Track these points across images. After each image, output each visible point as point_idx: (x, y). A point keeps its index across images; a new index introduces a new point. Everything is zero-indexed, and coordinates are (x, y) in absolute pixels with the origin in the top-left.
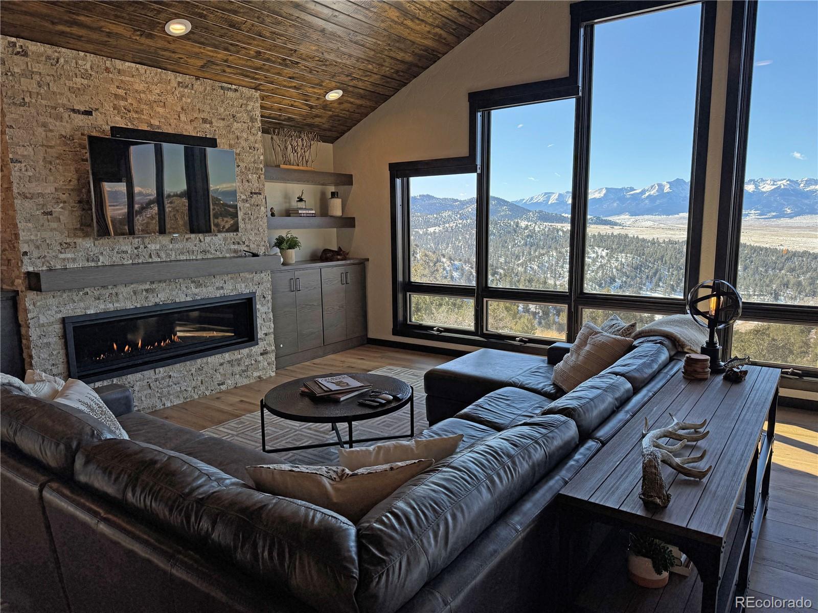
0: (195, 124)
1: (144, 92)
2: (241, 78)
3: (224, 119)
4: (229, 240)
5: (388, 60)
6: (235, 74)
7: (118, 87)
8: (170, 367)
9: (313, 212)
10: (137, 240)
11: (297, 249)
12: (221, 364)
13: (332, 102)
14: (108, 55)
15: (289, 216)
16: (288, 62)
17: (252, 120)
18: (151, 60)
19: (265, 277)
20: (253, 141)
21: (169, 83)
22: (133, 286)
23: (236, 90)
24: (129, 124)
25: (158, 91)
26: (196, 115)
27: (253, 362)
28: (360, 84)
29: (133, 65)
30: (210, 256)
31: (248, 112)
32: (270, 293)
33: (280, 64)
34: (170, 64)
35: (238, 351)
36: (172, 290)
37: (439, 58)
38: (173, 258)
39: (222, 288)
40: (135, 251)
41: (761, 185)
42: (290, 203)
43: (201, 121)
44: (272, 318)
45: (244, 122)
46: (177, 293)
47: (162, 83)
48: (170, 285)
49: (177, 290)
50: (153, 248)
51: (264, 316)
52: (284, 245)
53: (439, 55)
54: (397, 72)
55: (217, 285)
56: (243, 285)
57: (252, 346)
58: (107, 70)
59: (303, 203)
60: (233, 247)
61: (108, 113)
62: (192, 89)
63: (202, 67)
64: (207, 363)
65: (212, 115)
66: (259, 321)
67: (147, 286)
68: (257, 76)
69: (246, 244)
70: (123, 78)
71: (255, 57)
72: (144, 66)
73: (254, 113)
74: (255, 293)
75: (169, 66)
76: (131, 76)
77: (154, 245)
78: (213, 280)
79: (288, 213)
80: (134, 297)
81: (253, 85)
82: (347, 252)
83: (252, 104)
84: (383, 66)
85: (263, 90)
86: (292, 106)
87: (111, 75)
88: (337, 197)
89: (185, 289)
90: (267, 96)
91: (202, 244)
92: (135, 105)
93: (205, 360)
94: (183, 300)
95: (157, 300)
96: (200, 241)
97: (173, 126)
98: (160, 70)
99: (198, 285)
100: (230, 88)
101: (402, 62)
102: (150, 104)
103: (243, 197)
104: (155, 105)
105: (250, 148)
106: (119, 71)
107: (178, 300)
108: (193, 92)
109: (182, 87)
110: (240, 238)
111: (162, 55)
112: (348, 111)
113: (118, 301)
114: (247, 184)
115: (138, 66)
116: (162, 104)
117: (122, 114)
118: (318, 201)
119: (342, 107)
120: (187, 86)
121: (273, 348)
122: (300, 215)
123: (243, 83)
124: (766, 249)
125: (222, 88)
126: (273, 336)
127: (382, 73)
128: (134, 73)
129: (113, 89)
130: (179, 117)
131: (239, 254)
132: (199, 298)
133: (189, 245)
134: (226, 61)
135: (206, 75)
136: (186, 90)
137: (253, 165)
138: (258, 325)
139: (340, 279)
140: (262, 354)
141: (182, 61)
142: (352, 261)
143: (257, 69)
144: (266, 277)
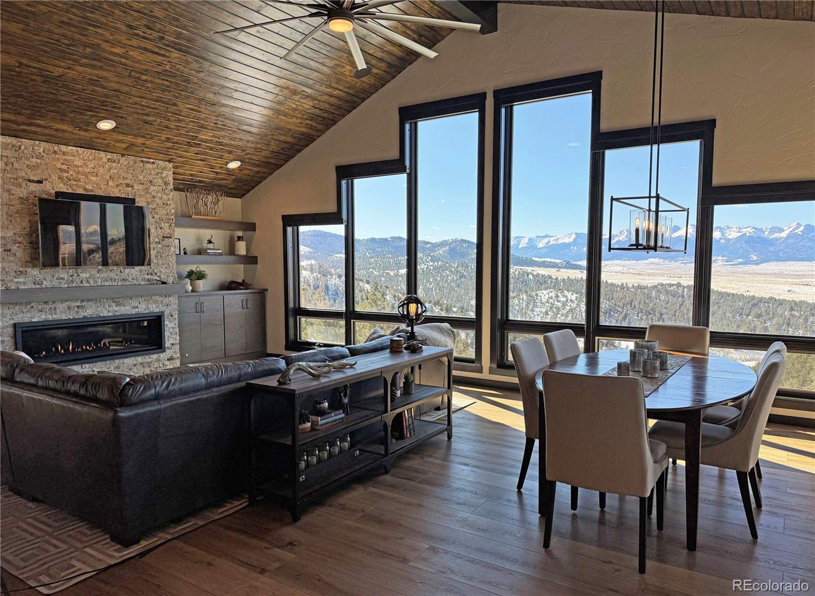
0: (120, 188)
1: (82, 166)
2: (156, 154)
3: (143, 184)
4: (144, 271)
5: (272, 141)
6: (151, 152)
7: (62, 164)
8: (94, 364)
9: (221, 251)
10: (72, 270)
11: (204, 280)
12: (135, 365)
13: (233, 170)
14: (56, 142)
15: (201, 254)
16: (192, 144)
17: (166, 184)
18: (87, 144)
19: (172, 301)
20: (166, 199)
21: (101, 159)
22: (67, 303)
23: (153, 163)
24: (69, 189)
25: (92, 166)
26: (120, 182)
27: (161, 365)
28: (254, 157)
29: (74, 148)
30: (128, 283)
31: (163, 178)
32: (177, 312)
33: (186, 145)
34: (102, 147)
35: (148, 356)
36: (98, 307)
37: (315, 140)
38: (99, 284)
39: (137, 307)
40: (70, 278)
41: (727, 232)
42: (201, 244)
43: (125, 186)
44: (178, 332)
45: (160, 186)
46: (102, 310)
47: (95, 160)
48: (96, 303)
49: (101, 308)
50: (84, 276)
51: (171, 330)
52: (193, 277)
53: (316, 138)
54: (283, 149)
55: (133, 305)
56: (154, 306)
57: (160, 353)
58: (55, 152)
59: (212, 244)
60: (147, 277)
61: (54, 182)
62: (119, 163)
63: (126, 148)
64: (123, 363)
65: (133, 181)
66: (167, 334)
67: (78, 304)
68: (169, 153)
69: (158, 275)
70: (66, 157)
71: (166, 141)
72: (82, 149)
73: (168, 179)
74: (163, 312)
75: (101, 148)
76: (72, 155)
77: (84, 274)
78: (130, 301)
79: (200, 252)
80: (68, 311)
81: (167, 159)
82: (250, 283)
83: (166, 172)
84: (269, 145)
85: (175, 162)
86: (201, 172)
87: (57, 156)
88: (243, 240)
89: (108, 307)
90: (179, 166)
91: (122, 274)
92: (75, 175)
93: (121, 361)
94: (106, 315)
95: (86, 314)
96: (121, 272)
97: (103, 190)
98: (94, 151)
99: (118, 304)
100: (149, 162)
101: (285, 142)
102: (86, 175)
103: (157, 240)
104: (89, 176)
105: (163, 205)
106: (64, 153)
107: (101, 315)
108: (119, 165)
109: (110, 162)
110: (153, 271)
111: (96, 142)
112: (249, 175)
113: (55, 314)
114: (160, 230)
115: (78, 148)
116: (95, 174)
117: (64, 182)
118: (227, 244)
119: (242, 172)
120: (115, 161)
121: (179, 355)
122: (208, 254)
123: (159, 158)
124: (733, 294)
125: (142, 161)
126: (178, 346)
127: (271, 149)
128: (75, 154)
129: (59, 165)
130: (108, 183)
131: (152, 282)
132: (119, 314)
133: (112, 275)
134: (144, 144)
135: (130, 153)
136: (114, 164)
137: (165, 216)
138: (166, 337)
139: (241, 305)
140: (168, 360)
141: (110, 144)
142: (252, 291)
143: (168, 148)
144: (174, 300)
